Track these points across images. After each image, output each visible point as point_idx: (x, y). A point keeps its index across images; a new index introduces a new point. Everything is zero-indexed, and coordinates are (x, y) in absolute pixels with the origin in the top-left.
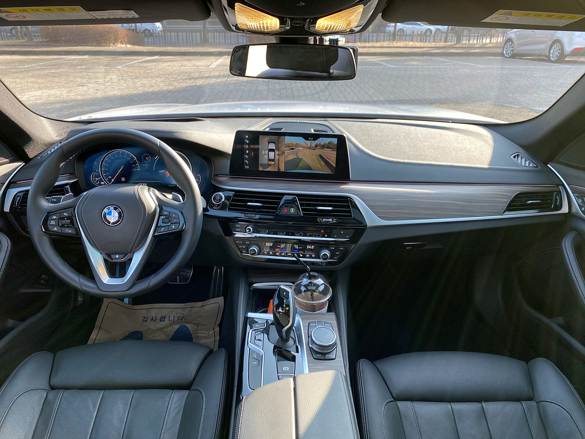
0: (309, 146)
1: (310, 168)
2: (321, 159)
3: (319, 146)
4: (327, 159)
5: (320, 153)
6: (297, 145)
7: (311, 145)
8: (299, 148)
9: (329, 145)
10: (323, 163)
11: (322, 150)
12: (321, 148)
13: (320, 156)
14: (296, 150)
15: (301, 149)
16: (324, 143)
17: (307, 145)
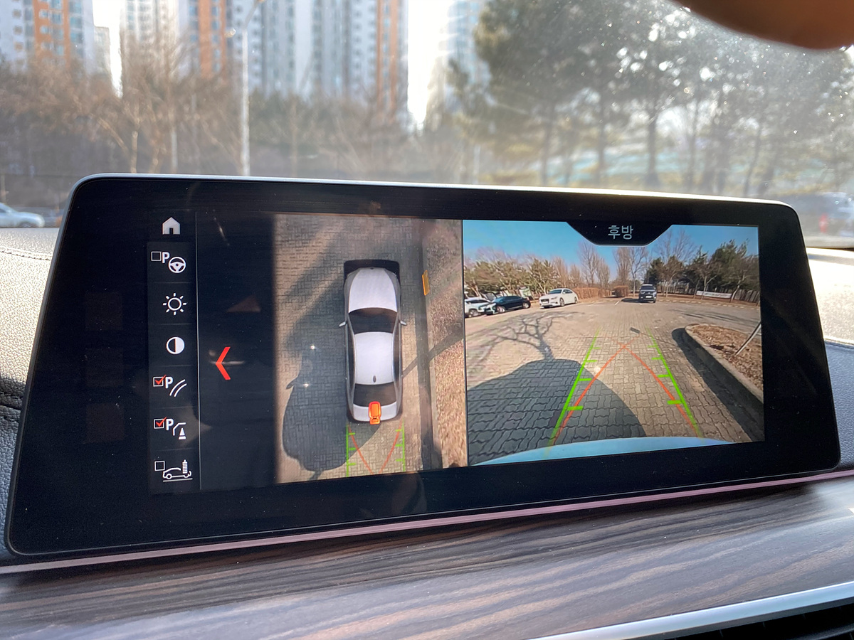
0: (613, 276)
1: (626, 425)
2: (684, 361)
3: (668, 273)
4: (716, 354)
5: (681, 322)
6: (543, 278)
7: (623, 273)
8: (553, 299)
9: (720, 268)
10: (697, 383)
11: (687, 304)
12: (682, 292)
13: (681, 337)
14: (536, 308)
15: (569, 298)
16: (694, 255)
17: (604, 273)
